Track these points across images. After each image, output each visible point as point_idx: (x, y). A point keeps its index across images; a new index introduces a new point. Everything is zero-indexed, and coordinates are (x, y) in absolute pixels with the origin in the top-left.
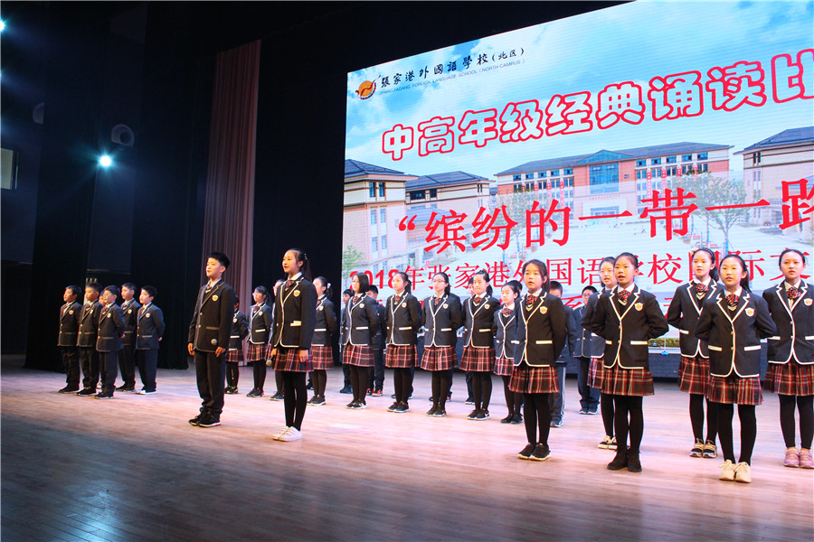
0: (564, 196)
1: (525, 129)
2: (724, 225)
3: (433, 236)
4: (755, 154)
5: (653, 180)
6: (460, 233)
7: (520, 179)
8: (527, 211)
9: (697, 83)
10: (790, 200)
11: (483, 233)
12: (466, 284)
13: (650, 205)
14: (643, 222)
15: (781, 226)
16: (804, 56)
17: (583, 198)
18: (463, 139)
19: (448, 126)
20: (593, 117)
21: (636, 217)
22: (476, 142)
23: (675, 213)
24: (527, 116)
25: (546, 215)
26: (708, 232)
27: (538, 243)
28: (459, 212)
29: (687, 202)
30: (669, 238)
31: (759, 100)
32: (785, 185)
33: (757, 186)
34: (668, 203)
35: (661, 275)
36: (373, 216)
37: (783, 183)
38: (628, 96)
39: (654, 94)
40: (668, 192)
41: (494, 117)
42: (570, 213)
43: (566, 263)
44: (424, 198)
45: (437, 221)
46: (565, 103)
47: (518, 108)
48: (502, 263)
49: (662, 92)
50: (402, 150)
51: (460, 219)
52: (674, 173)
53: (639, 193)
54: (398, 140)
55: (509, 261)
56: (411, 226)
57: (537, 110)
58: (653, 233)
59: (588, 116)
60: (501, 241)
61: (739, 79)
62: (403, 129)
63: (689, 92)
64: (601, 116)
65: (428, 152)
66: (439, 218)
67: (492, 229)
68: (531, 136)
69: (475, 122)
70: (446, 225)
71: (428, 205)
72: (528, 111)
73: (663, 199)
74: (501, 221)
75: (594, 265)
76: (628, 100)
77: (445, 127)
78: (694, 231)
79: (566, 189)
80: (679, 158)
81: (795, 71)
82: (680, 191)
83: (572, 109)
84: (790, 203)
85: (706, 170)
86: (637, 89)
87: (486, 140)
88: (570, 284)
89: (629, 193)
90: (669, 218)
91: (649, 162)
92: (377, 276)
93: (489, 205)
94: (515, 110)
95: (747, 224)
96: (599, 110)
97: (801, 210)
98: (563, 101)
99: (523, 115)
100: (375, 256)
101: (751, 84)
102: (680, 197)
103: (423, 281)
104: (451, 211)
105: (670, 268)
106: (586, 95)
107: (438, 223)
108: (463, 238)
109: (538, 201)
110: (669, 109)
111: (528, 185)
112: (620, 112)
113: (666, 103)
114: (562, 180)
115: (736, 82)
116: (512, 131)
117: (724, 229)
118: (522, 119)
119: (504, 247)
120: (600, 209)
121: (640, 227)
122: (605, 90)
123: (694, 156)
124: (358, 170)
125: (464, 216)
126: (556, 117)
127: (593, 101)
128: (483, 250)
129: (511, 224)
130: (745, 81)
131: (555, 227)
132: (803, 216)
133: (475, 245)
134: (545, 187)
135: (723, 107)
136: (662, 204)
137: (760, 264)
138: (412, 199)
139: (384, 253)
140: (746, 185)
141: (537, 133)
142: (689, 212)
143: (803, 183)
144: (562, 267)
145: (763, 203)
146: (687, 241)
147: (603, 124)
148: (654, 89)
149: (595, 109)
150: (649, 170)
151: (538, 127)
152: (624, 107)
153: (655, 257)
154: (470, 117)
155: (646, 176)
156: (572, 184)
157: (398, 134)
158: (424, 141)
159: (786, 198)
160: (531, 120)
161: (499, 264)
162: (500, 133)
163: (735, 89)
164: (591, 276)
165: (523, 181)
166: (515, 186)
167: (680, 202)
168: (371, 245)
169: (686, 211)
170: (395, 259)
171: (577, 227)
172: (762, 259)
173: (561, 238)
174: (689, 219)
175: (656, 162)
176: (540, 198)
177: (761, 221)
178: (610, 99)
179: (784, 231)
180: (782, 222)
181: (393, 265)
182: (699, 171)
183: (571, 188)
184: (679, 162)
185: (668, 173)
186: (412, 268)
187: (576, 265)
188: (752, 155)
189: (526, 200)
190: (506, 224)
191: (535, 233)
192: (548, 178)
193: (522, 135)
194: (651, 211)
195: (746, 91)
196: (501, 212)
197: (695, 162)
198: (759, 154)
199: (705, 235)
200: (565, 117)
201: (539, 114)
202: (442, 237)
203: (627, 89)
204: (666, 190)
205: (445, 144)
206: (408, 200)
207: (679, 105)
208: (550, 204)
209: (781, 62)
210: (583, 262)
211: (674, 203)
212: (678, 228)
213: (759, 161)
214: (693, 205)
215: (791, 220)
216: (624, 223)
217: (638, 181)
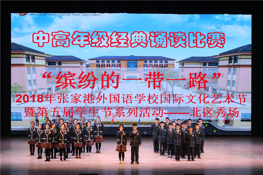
0: (117, 70)
1: (101, 43)
2: (172, 85)
3: (60, 82)
4: (183, 63)
5: (150, 68)
6: (73, 81)
7: (99, 62)
8: (102, 75)
9: (165, 36)
10: (192, 79)
11: (83, 82)
12: (76, 102)
13: (148, 77)
14: (146, 83)
15: (189, 87)
16: (198, 33)
17: (124, 72)
18: (74, 43)
19: (67, 36)
20: (128, 42)
21: (143, 81)
22: (80, 45)
23: (156, 80)
24: (102, 37)
25: (109, 77)
26: (167, 87)
27: (107, 87)
28: (72, 73)
29: (161, 77)
30: (154, 88)
31: (184, 46)
32: (191, 74)
33: (183, 73)
34: (154, 77)
35: (151, 101)
36: (28, 71)
37: (190, 73)
38: (142, 37)
39: (151, 38)
40: (154, 73)
41: (88, 36)
42: (119, 77)
43: (117, 95)
44: (55, 65)
45: (62, 75)
46: (118, 35)
47: (99, 33)
48: (91, 94)
49: (154, 37)
50: (43, 43)
51: (73, 75)
52: (157, 67)
53: (144, 72)
54: (41, 38)
55: (94, 93)
56: (49, 76)
57: (107, 36)
58: (149, 87)
59: (127, 42)
60: (91, 85)
61: (179, 38)
62: (43, 33)
63: (163, 39)
64: (132, 42)
65: (57, 46)
66: (62, 74)
67: (87, 80)
68: (104, 46)
69: (79, 36)
70: (66, 78)
71: (57, 68)
72: (103, 36)
73: (152, 75)
74: (91, 78)
75: (128, 96)
76: (142, 38)
77: (65, 36)
78: (163, 87)
79: (118, 68)
80: (159, 61)
81: (195, 38)
82: (159, 73)
83: (121, 38)
84: (192, 80)
85: (167, 67)
86: (145, 35)
87: (84, 45)
88: (119, 103)
89: (141, 72)
90: (154, 82)
91: (148, 61)
92: (31, 97)
93: (86, 71)
94: (97, 34)
95: (179, 86)
96: (131, 40)
97: (195, 82)
98: (117, 34)
99: (101, 37)
100: (30, 88)
101: (182, 40)
102: (158, 75)
103: (55, 100)
104: (68, 72)
105: (154, 99)
106: (126, 34)
107: (62, 76)
108: (74, 83)
109: (106, 71)
110: (155, 44)
111: (102, 65)
112: (139, 42)
113: (155, 42)
114: (116, 64)
115: (178, 38)
116: (96, 43)
117: (172, 87)
118: (100, 39)
119: (92, 88)
120: (131, 77)
121: (144, 84)
122: (134, 33)
123: (164, 62)
124: (18, 48)
125: (74, 74)
126: (114, 40)
127: (129, 36)
128: (83, 88)
129: (95, 79)
130: (180, 38)
131: (113, 82)
132: (195, 84)
133: (79, 86)
134: (109, 66)
135: (173, 46)
136: (152, 77)
137: (182, 98)
138: (49, 65)
139: (35, 87)
140: (179, 73)
141: (107, 45)
142: (161, 80)
143: (195, 74)
144: (116, 97)
145: (184, 79)
146: (160, 90)
147: (133, 45)
148: (151, 36)
149: (130, 39)
150: (148, 65)
151: (107, 43)
152: (140, 41)
153: (149, 94)
154: (77, 34)
155: (147, 66)
156: (120, 66)
157: (41, 35)
158: (54, 41)
159: (191, 78)
160: (104, 40)
161: (90, 94)
162: (91, 43)
163: (177, 41)
164: (127, 100)
165: (100, 63)
166: (97, 65)
167: (158, 77)
168: (28, 84)
169: (160, 80)
170: (41, 90)
171: (122, 82)
172: (183, 97)
173: (116, 86)
174: (161, 83)
175: (151, 62)
176: (108, 71)
177: (183, 85)
178: (135, 37)
179: (190, 89)
180: (189, 86)
181: (39, 92)
182: (165, 67)
183: (120, 68)
184: (159, 63)
185: (155, 67)
186: (50, 94)
187: (121, 96)
188: (181, 64)
189: (102, 70)
190: (93, 79)
191: (105, 83)
192: (111, 63)
193: (100, 45)
194: (148, 79)
195: (181, 42)
196: (91, 74)
197: (164, 63)
198: (184, 63)
199: (166, 88)
200: (118, 41)
201: (107, 38)
202: (64, 82)
203: (141, 34)
204: (154, 72)
205: (65, 43)
206: (47, 65)
207: (159, 43)
208: (111, 73)
209: (191, 34)
210: (124, 95)
211: (156, 77)
212: (158, 85)
213: (183, 66)
214: (162, 78)
215: (192, 85)
216: (139, 82)
217: (144, 68)
